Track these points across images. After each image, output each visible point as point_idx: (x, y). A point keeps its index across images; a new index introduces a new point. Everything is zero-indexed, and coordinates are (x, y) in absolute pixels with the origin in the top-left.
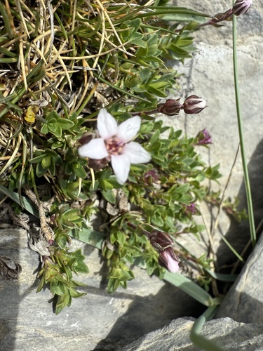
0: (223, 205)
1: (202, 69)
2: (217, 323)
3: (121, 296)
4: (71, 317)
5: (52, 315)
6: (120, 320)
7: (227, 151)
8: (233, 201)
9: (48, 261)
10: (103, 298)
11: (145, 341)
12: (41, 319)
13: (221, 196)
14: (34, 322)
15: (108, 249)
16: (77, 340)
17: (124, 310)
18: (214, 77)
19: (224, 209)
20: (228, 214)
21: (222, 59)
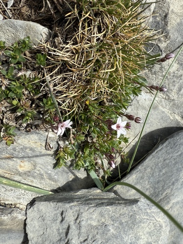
0: (122, 154)
1: (138, 100)
2: (109, 194)
3: (73, 173)
4: (56, 173)
5: (52, 169)
6: (68, 183)
7: (132, 133)
8: (125, 153)
9: (62, 149)
10: (68, 171)
11: (80, 192)
12: (48, 169)
13: (123, 150)
14: (45, 169)
15: (79, 153)
16: (53, 183)
17: (71, 179)
18: (141, 104)
19: (122, 155)
20: (121, 158)
21: (147, 99)
